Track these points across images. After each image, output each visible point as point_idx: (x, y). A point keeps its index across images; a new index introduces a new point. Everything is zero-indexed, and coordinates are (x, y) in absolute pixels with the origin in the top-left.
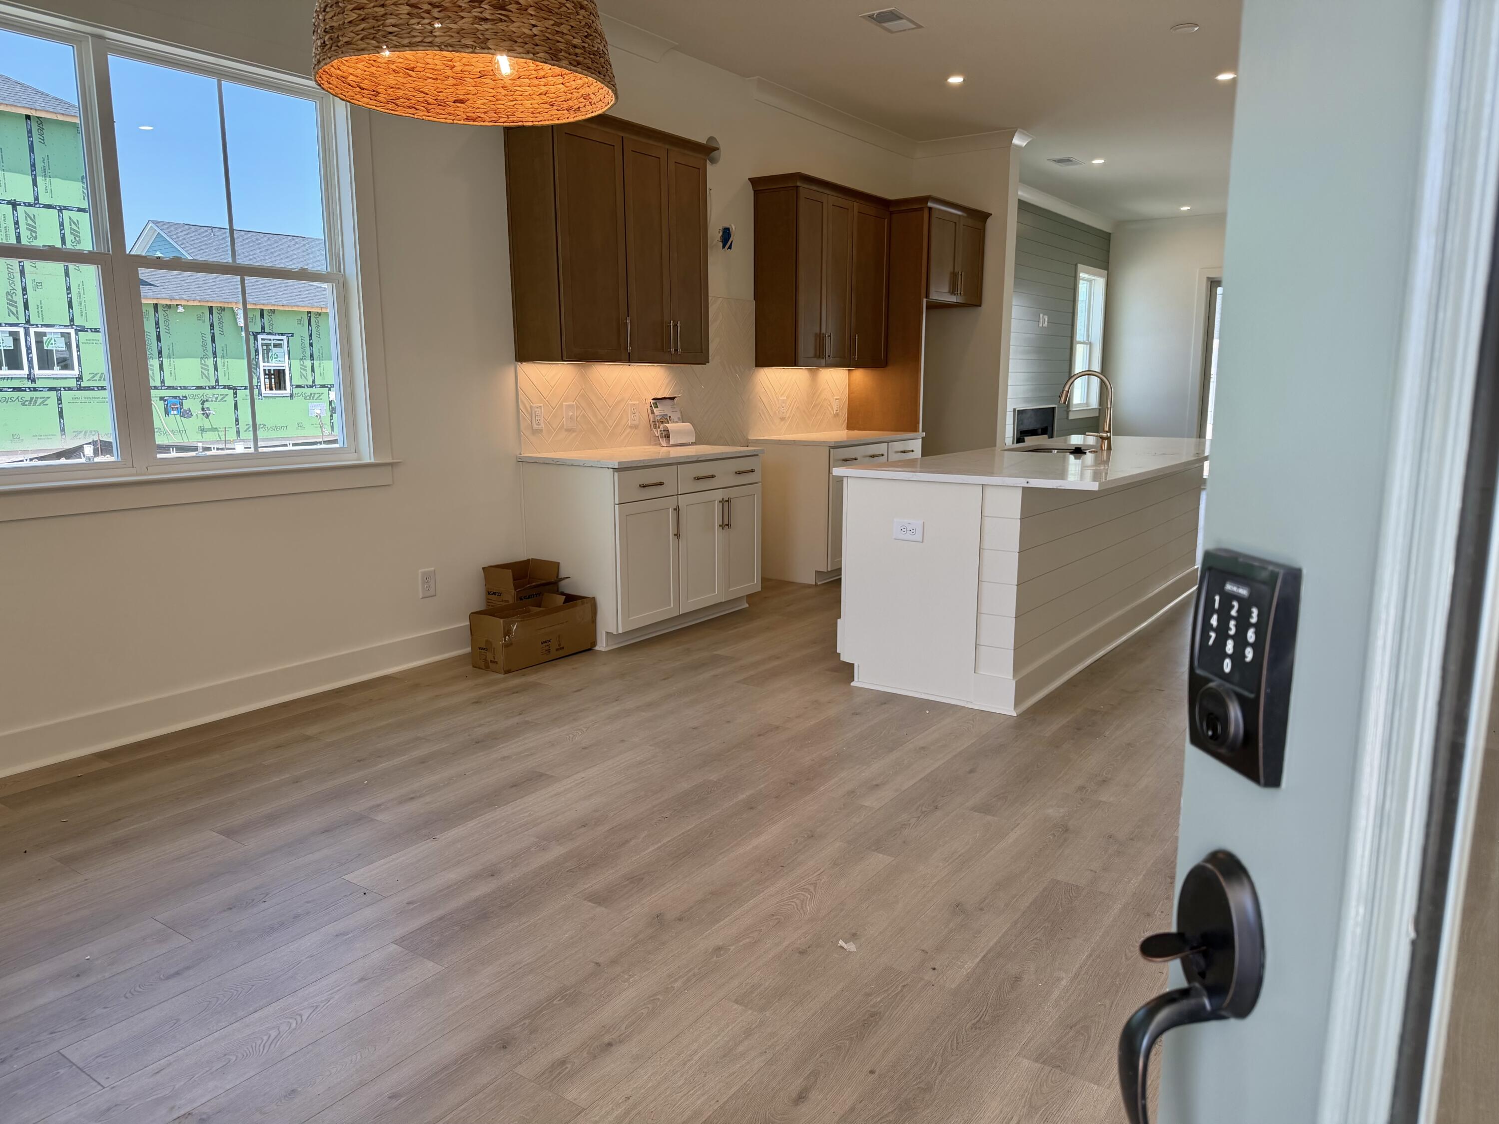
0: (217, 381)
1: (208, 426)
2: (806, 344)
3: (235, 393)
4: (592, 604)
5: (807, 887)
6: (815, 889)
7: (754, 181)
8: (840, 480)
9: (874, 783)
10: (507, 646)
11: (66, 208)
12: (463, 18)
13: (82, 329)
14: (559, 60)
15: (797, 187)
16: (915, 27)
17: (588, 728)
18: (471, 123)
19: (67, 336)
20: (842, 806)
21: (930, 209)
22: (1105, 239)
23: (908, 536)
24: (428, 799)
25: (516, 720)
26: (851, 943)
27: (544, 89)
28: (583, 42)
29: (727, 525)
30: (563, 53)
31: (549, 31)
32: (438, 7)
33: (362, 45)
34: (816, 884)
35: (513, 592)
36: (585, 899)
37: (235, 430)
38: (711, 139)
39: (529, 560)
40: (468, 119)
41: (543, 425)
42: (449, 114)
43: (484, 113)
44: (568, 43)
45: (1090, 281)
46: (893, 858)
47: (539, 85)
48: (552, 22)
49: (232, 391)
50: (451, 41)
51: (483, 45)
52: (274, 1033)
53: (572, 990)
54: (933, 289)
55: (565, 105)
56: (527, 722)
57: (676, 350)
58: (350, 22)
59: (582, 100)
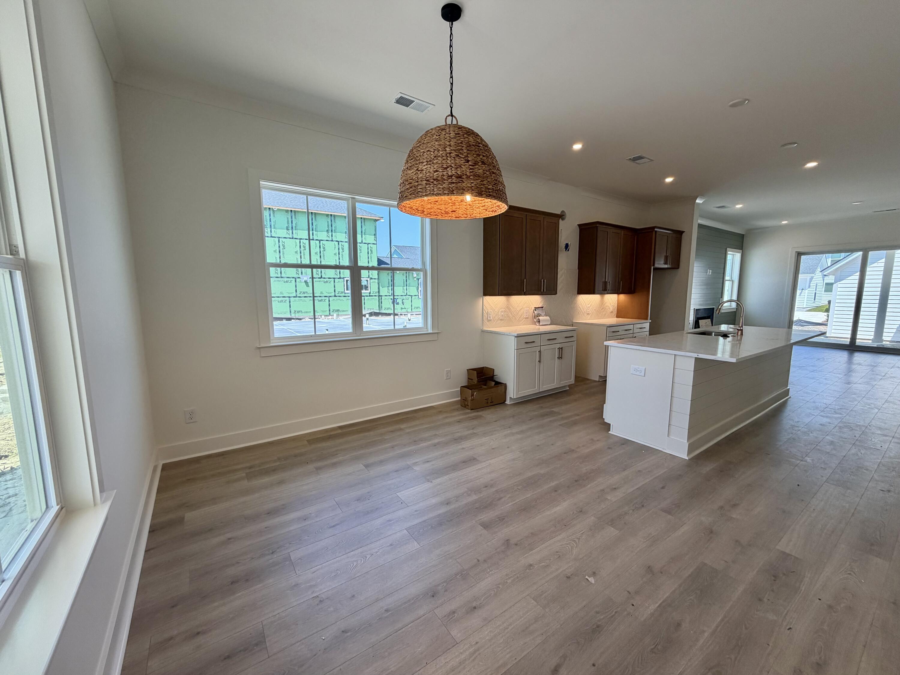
0: (407, 294)
1: (403, 307)
2: (599, 285)
3: (412, 297)
4: (505, 385)
5: (575, 539)
6: (579, 541)
7: (580, 226)
8: (607, 347)
9: (614, 487)
10: (472, 400)
11: (369, 243)
12: (445, 183)
13: (371, 279)
14: (482, 195)
15: (597, 226)
16: (649, 161)
17: (496, 439)
18: (457, 219)
19: (367, 281)
20: (597, 497)
21: (656, 231)
22: (742, 237)
23: (638, 373)
24: (433, 463)
25: (470, 432)
26: (592, 578)
27: (484, 204)
28: (493, 187)
29: (561, 358)
30: (484, 192)
31: (478, 184)
32: (436, 180)
33: (410, 197)
34: (579, 539)
35: (477, 379)
36: (479, 524)
37: (411, 308)
38: (563, 212)
39: (483, 367)
40: (456, 217)
41: (492, 318)
42: (449, 216)
43: (462, 215)
44: (486, 188)
45: (733, 255)
46: (618, 532)
47: (482, 203)
48: (480, 181)
49: (411, 297)
50: (440, 192)
51: (452, 193)
52: (355, 563)
53: (466, 572)
54: (656, 262)
55: (491, 210)
56: (474, 433)
57: (544, 290)
58: (407, 189)
59: (497, 207)
